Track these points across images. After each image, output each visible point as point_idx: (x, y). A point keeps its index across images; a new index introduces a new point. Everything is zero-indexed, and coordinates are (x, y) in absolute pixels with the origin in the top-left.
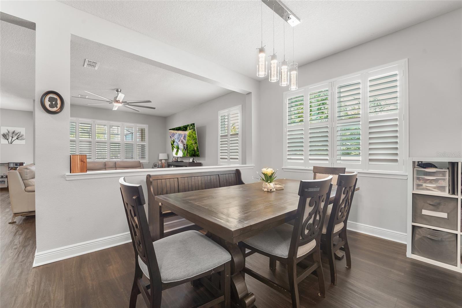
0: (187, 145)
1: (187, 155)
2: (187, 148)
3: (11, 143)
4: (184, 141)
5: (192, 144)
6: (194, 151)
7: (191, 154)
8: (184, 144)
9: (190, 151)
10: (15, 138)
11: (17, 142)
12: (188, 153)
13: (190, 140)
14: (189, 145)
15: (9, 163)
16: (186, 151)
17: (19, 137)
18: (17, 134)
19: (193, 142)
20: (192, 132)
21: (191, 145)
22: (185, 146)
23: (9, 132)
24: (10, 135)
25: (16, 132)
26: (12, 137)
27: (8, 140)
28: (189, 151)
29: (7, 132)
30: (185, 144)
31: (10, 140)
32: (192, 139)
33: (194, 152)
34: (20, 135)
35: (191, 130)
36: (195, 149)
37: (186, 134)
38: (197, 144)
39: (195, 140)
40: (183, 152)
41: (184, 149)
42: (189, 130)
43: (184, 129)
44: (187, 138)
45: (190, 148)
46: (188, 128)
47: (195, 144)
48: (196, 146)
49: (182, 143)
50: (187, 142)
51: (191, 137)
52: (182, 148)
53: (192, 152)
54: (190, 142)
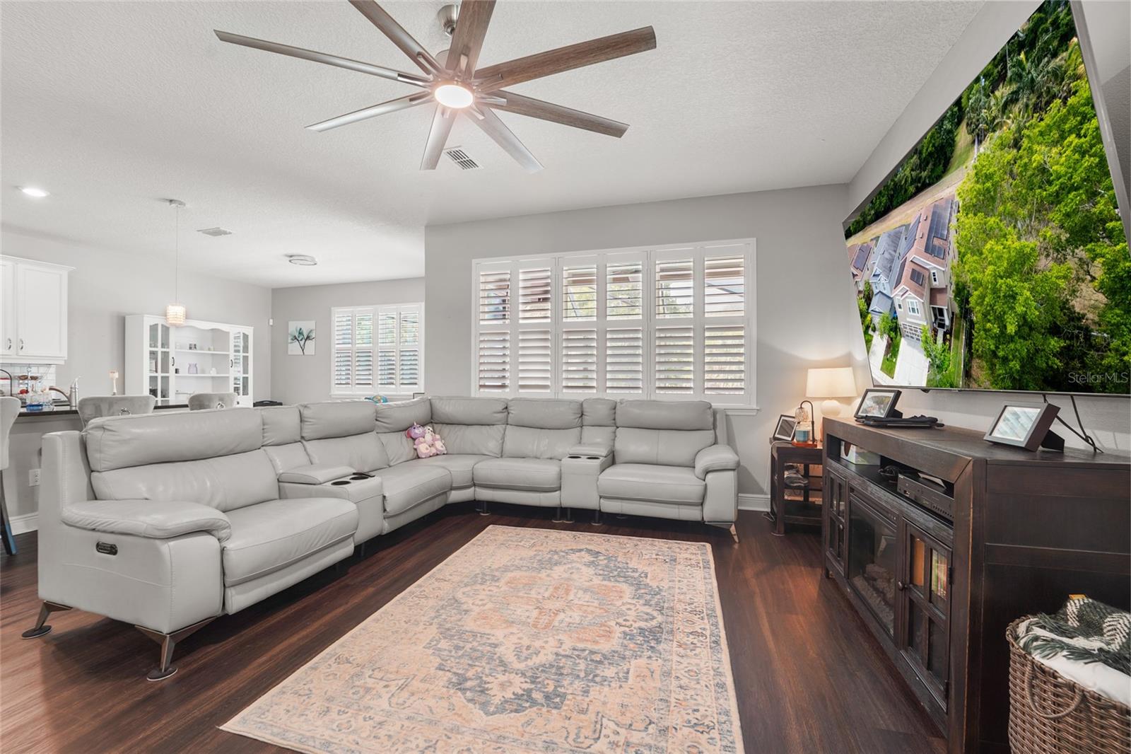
0: (962, 293)
1: (968, 374)
2: (966, 313)
4: (931, 265)
5: (1021, 265)
6: (1055, 330)
7: (1015, 365)
8: (934, 292)
9: (1003, 337)
12: (976, 363)
13: (988, 234)
14: (978, 284)
16: (959, 350)
19: (1031, 243)
20: (1016, 144)
21: (1008, 274)
22: (947, 302)
28: (983, 343)
30: (942, 291)
32: (1023, 212)
33: (1055, 343)
35: (998, 133)
36: (1078, 305)
37: (947, 200)
38: (1110, 235)
39: (1063, 208)
40: (929, 356)
41: (941, 332)
42: (980, 142)
43: (924, 174)
44: (953, 237)
45: (998, 308)
46: (963, 136)
47: (1081, 252)
48: (1098, 270)
49: (919, 289)
50: (955, 261)
51: (1004, 203)
52: (925, 324)
53: (1022, 347)
54: (991, 251)
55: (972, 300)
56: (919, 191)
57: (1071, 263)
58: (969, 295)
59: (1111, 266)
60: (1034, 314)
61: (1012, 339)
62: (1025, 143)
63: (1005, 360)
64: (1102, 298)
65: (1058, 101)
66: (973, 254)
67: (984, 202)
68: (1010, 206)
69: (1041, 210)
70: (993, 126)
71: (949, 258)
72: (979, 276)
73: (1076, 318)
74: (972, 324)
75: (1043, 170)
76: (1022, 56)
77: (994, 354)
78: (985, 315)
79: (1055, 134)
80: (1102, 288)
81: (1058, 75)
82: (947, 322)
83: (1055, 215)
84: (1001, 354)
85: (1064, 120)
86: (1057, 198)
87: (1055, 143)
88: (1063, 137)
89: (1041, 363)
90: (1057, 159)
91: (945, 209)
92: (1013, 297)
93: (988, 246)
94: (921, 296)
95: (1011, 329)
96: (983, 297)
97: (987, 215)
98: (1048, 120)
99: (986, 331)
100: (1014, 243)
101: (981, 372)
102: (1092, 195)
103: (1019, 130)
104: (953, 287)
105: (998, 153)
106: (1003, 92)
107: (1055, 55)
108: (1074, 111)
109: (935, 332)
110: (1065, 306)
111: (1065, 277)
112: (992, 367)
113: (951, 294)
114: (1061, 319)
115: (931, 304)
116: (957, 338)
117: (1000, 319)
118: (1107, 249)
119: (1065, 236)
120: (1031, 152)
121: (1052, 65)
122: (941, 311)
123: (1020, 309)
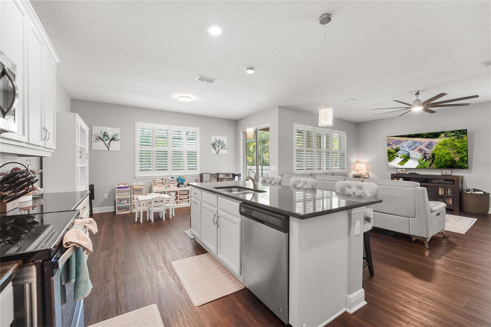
1: (430, 165)
3: (218, 153)
4: (426, 149)
8: (425, 154)
10: (220, 148)
11: (221, 151)
15: (218, 174)
17: (223, 146)
18: (222, 143)
19: (450, 152)
21: (445, 154)
23: (216, 141)
24: (217, 144)
25: (221, 141)
26: (219, 147)
27: (215, 149)
29: (215, 141)
30: (428, 154)
31: (217, 150)
33: (450, 163)
34: (224, 145)
35: (450, 138)
36: (455, 159)
37: (435, 142)
38: (462, 154)
39: (457, 150)
40: (419, 162)
41: (425, 160)
42: (446, 137)
43: (430, 136)
44: (434, 147)
45: (441, 158)
46: (443, 135)
47: (458, 154)
48: (459, 156)
49: (421, 152)
50: (433, 150)
51: (448, 146)
52: (420, 158)
53: (444, 163)
54: (443, 151)
55: (436, 156)
56: (427, 138)
57: (456, 155)
58: (435, 155)
59: (461, 156)
60: (448, 159)
61: (443, 162)
62: (454, 141)
63: (440, 164)
64: (459, 159)
65: (461, 139)
66: (439, 150)
67: (444, 144)
68: (449, 147)
69: (454, 149)
70: (449, 137)
71: (432, 150)
72: (439, 153)
73: (454, 160)
74: (434, 159)
75: (456, 145)
76: (458, 132)
77: (438, 163)
78: (438, 158)
79: (459, 142)
80: (459, 158)
81: (462, 136)
82: (428, 158)
83: (456, 150)
84: (439, 163)
85: (461, 141)
86: (457, 148)
87: (459, 143)
88: (460, 143)
89: (447, 165)
90: (458, 145)
91: (434, 143)
92: (445, 157)
93: (442, 150)
94: (421, 153)
95: (443, 160)
96: (439, 156)
97: (444, 146)
98: (459, 140)
99: (437, 160)
100: (448, 151)
101: (434, 166)
102: (462, 150)
103: (454, 139)
104: (432, 154)
105: (449, 140)
106: (453, 134)
107: (462, 134)
108: (462, 141)
109: (423, 159)
110: (453, 159)
111: (455, 156)
112: (437, 165)
113: (430, 154)
114: (452, 160)
115: (424, 155)
116: (430, 160)
117: (441, 160)
118: (461, 155)
119: (456, 152)
120: (455, 142)
121: (462, 135)
122: (426, 157)
123: (445, 158)
